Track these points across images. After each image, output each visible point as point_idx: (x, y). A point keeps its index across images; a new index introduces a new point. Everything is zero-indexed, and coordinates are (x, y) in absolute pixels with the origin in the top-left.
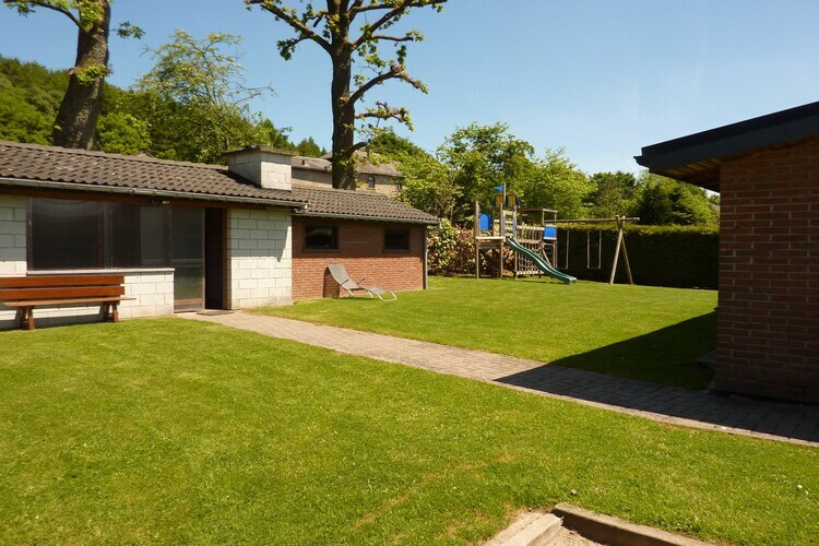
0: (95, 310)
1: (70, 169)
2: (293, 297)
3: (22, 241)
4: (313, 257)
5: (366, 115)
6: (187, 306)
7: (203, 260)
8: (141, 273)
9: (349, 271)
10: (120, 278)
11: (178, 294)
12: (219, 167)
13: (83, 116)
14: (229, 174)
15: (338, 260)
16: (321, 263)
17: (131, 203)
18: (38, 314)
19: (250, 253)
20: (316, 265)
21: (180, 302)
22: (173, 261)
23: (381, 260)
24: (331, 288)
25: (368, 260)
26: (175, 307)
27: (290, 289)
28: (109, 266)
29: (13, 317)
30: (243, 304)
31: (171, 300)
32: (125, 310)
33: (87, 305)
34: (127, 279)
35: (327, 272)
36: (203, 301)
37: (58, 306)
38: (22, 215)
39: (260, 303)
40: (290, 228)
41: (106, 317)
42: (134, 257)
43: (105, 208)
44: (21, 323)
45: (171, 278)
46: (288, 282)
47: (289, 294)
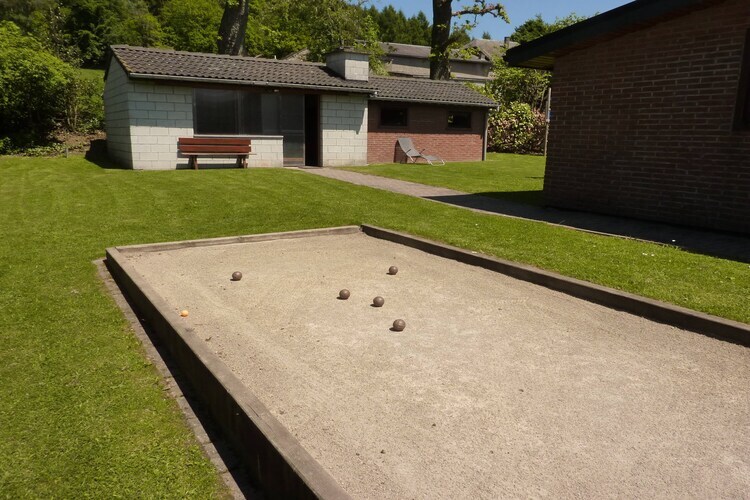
0: (234, 161)
1: (217, 69)
2: (368, 162)
3: (191, 116)
4: (386, 132)
5: (462, 13)
6: (293, 162)
7: (303, 131)
8: (261, 139)
9: (416, 144)
10: (248, 141)
11: (286, 154)
12: (321, 64)
13: (235, 28)
14: (324, 69)
15: (407, 135)
16: (393, 137)
17: (254, 92)
18: (200, 161)
19: (336, 127)
20: (388, 139)
21: (287, 159)
22: (283, 131)
23: (445, 136)
24: (400, 156)
25: (433, 136)
26: (285, 162)
27: (365, 155)
28: (242, 133)
29: (187, 162)
30: (330, 163)
31: (281, 158)
32: (251, 161)
33: (229, 157)
34: (253, 143)
35: (398, 144)
36: (304, 160)
37: (212, 157)
38: (190, 99)
39: (343, 163)
40: (366, 109)
41: (240, 166)
42: (257, 128)
43: (239, 95)
44: (192, 166)
45: (281, 142)
46: (364, 149)
47: (365, 159)
